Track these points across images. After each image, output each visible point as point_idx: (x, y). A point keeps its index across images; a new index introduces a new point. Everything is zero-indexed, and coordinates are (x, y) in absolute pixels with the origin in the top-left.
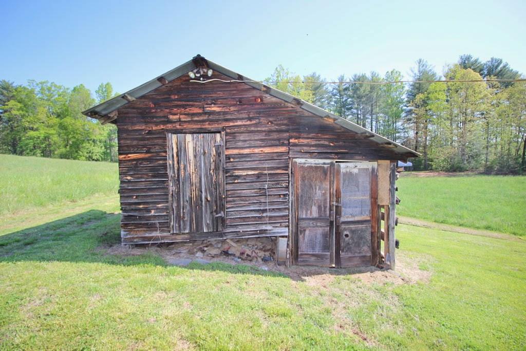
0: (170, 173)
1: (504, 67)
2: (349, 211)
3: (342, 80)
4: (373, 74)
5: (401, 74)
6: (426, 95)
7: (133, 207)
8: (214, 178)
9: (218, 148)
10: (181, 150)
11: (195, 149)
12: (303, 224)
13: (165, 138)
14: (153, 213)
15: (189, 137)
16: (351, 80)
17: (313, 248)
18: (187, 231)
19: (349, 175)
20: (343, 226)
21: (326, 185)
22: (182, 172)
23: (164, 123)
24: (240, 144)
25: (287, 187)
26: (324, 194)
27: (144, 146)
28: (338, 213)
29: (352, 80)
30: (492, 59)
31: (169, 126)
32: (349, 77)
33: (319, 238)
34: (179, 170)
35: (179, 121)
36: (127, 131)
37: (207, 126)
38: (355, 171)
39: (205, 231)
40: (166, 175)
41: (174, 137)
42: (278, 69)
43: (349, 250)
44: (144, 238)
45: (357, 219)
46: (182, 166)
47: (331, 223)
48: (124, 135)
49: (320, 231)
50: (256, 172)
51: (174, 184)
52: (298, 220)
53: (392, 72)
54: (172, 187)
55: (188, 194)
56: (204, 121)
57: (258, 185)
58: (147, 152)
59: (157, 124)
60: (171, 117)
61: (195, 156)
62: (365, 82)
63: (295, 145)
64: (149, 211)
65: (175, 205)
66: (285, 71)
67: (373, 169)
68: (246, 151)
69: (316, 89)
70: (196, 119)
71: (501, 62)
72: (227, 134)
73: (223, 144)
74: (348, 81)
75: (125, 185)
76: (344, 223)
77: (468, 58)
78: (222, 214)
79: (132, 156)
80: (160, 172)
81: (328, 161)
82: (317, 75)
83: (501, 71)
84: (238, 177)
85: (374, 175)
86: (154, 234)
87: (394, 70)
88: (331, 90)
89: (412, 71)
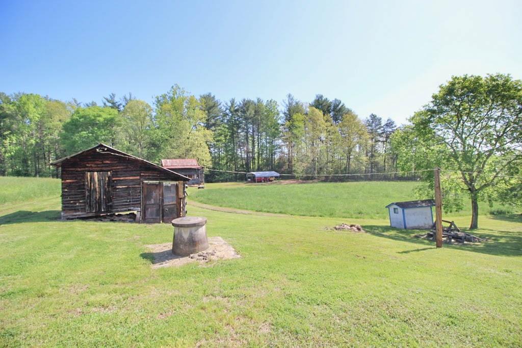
0: (86, 187)
1: (343, 106)
2: (167, 200)
3: (233, 102)
4: (259, 100)
5: (277, 103)
6: (291, 123)
7: (69, 202)
8: (107, 189)
9: (109, 177)
10: (92, 178)
11: (98, 178)
12: (147, 207)
13: (85, 173)
14: (77, 204)
15: (96, 173)
16: (240, 104)
17: (152, 216)
18: (94, 211)
19: (167, 187)
20: (165, 207)
21: (158, 191)
22: (92, 187)
23: (84, 167)
24: (119, 176)
25: (140, 192)
26: (157, 195)
27: (73, 177)
28: (163, 201)
29: (242, 103)
30: (336, 99)
31: (87, 169)
32: (239, 101)
33: (155, 212)
34: (91, 186)
35: (91, 166)
36: (66, 171)
37: (104, 169)
38: (170, 185)
39: (103, 210)
40: (84, 189)
41: (89, 173)
42: (174, 87)
43: (167, 216)
44: (73, 216)
45: (170, 203)
46: (92, 185)
47: (160, 205)
48: (64, 173)
49: (155, 209)
50: (126, 187)
51: (88, 192)
52: (146, 205)
53: (271, 101)
54: (87, 194)
55: (95, 196)
56: (102, 167)
57: (127, 191)
58: (76, 179)
59: (80, 168)
60: (87, 165)
61: (98, 181)
62: (251, 106)
63: (143, 176)
64: (76, 203)
65: (88, 201)
66: (181, 90)
67: (177, 184)
68: (122, 178)
69: (211, 108)
70: (99, 166)
71: (340, 102)
72: (113, 172)
73: (111, 176)
74: (238, 103)
75: (64, 194)
76: (166, 205)
77: (321, 97)
78: (111, 204)
79: (68, 181)
80: (82, 187)
81: (158, 182)
82: (212, 96)
83: (340, 109)
84: (118, 189)
85: (177, 186)
86: (77, 213)
87: (272, 100)
88: (224, 110)
89: (284, 102)
